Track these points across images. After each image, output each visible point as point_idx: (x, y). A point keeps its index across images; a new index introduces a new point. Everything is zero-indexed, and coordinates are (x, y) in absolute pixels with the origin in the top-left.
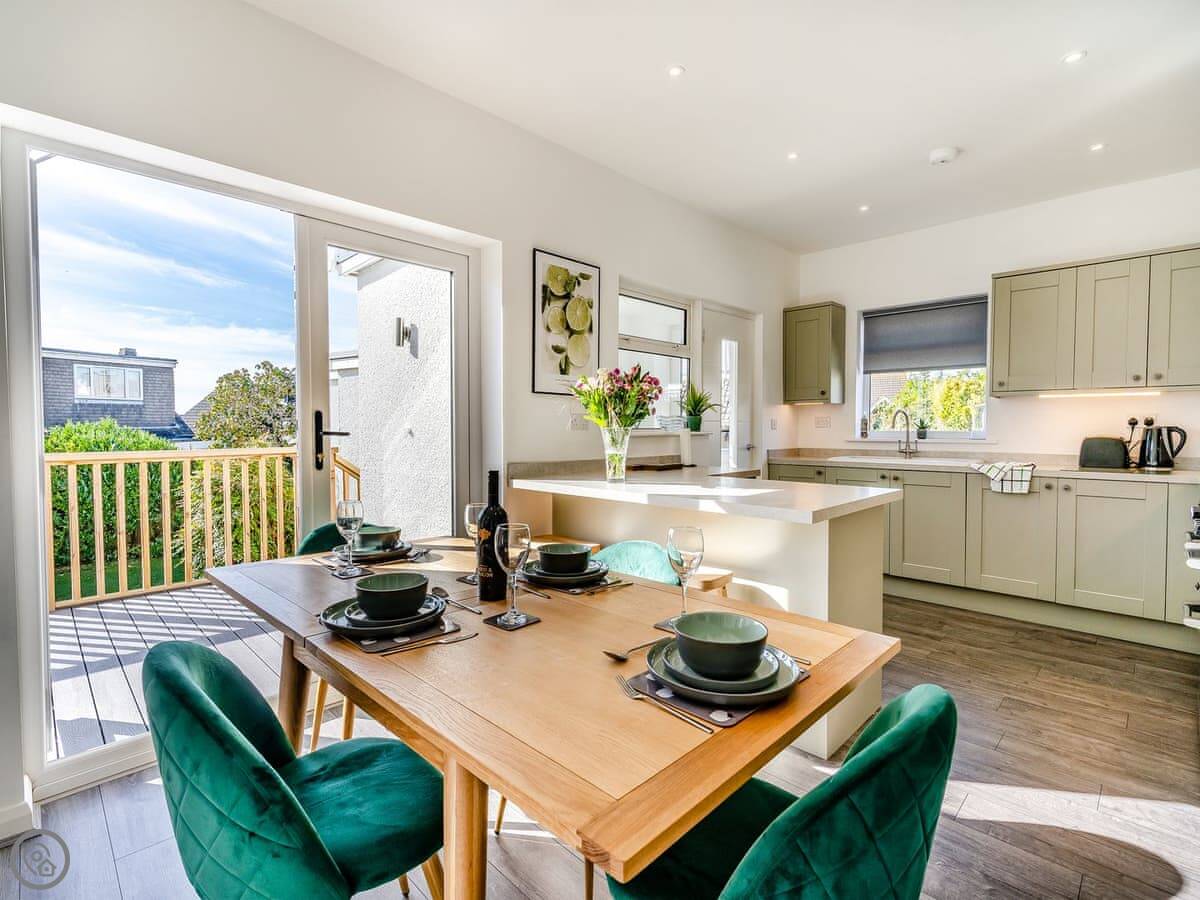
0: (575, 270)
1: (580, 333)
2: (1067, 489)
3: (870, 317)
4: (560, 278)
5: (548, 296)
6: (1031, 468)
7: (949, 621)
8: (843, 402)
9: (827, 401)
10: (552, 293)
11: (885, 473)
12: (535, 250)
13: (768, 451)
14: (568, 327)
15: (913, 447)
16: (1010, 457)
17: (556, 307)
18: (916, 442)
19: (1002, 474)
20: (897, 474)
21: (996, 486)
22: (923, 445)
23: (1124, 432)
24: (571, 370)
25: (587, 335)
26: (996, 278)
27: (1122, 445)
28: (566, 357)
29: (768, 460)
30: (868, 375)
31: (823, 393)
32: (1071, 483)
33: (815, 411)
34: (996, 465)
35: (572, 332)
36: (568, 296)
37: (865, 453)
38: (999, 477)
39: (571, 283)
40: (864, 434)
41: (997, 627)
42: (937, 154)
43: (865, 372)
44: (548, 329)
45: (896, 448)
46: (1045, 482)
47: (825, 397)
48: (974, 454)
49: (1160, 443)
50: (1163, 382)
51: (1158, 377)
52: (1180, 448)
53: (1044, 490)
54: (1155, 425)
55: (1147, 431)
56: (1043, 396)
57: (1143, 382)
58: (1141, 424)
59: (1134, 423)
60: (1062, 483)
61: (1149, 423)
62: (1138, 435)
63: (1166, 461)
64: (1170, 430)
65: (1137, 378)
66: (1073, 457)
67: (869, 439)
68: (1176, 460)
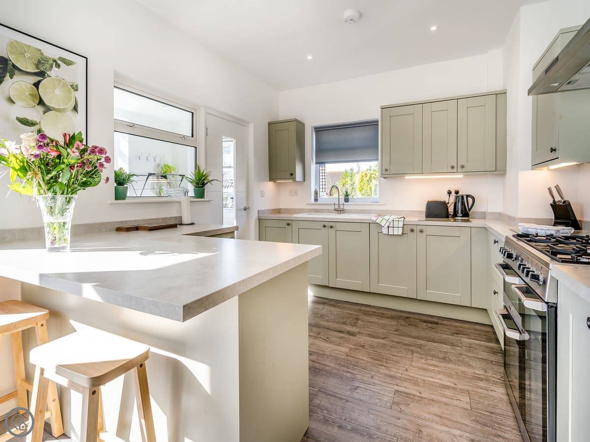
1: (60, 111)
2: (421, 231)
3: (319, 130)
4: (28, 55)
6: (402, 219)
7: (361, 317)
8: (304, 180)
9: (294, 179)
11: (326, 224)
13: (258, 211)
14: (41, 102)
15: (342, 207)
16: (391, 213)
18: (343, 204)
19: (388, 223)
20: (333, 224)
21: (385, 231)
22: (347, 207)
23: (444, 198)
25: (69, 112)
26: (383, 108)
27: (444, 205)
29: (259, 217)
30: (318, 165)
31: (292, 174)
32: (423, 228)
33: (288, 186)
34: (385, 217)
35: (48, 109)
36: (41, 74)
37: (317, 211)
38: (387, 225)
39: (46, 63)
40: (316, 200)
41: (388, 318)
42: (348, 15)
43: (317, 163)
45: (333, 208)
46: (410, 227)
47: (293, 177)
48: (373, 210)
49: (463, 203)
50: (465, 170)
51: (463, 167)
52: (472, 206)
53: (409, 233)
54: (460, 194)
55: (457, 197)
56: (407, 177)
57: (455, 170)
58: (453, 193)
59: (450, 193)
60: (419, 228)
61: (457, 192)
62: (452, 199)
63: (466, 214)
64: (467, 196)
65: (453, 167)
66: (422, 211)
67: (319, 202)
68: (470, 213)
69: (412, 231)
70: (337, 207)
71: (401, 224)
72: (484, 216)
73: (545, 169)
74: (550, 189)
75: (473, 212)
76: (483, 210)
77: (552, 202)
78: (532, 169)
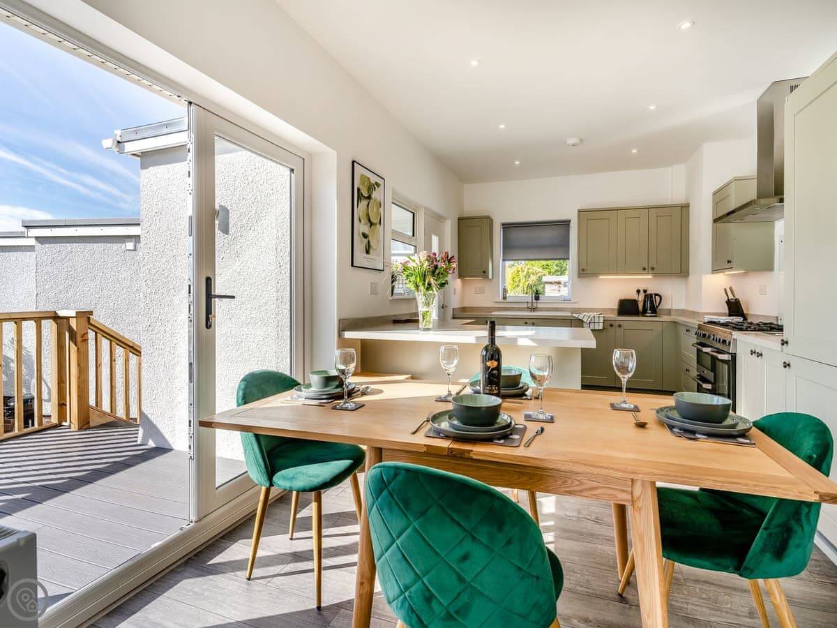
0: (374, 179)
1: (375, 224)
2: (620, 326)
3: (507, 227)
4: (366, 184)
5: (360, 197)
6: (603, 316)
8: (494, 277)
9: (487, 277)
10: (362, 195)
11: (526, 321)
12: (353, 162)
13: (453, 309)
14: (370, 220)
16: (584, 310)
17: (364, 203)
18: (536, 302)
19: (589, 319)
23: (634, 296)
24: (371, 251)
25: (378, 226)
26: (580, 211)
27: (635, 302)
28: (369, 242)
29: (453, 315)
30: (505, 262)
31: (484, 272)
32: (621, 323)
33: (477, 283)
34: (586, 314)
35: (372, 224)
36: (369, 197)
37: (506, 309)
38: (588, 321)
39: (372, 187)
40: (505, 298)
42: (571, 141)
43: (503, 260)
44: (360, 221)
46: (610, 323)
47: (485, 274)
48: (566, 309)
49: (652, 302)
50: (655, 271)
51: (653, 269)
52: (659, 304)
53: (609, 327)
54: (648, 292)
55: (645, 296)
56: (601, 277)
57: (646, 271)
58: (642, 292)
59: (638, 291)
60: (617, 323)
61: (645, 291)
62: (641, 298)
63: (654, 310)
64: (656, 295)
65: (644, 269)
66: (614, 309)
67: (507, 300)
68: (657, 310)
69: (611, 325)
70: (530, 305)
71: (601, 320)
72: (669, 312)
73: (721, 274)
74: (725, 290)
75: (660, 309)
76: (669, 307)
77: (726, 299)
78: (712, 273)
